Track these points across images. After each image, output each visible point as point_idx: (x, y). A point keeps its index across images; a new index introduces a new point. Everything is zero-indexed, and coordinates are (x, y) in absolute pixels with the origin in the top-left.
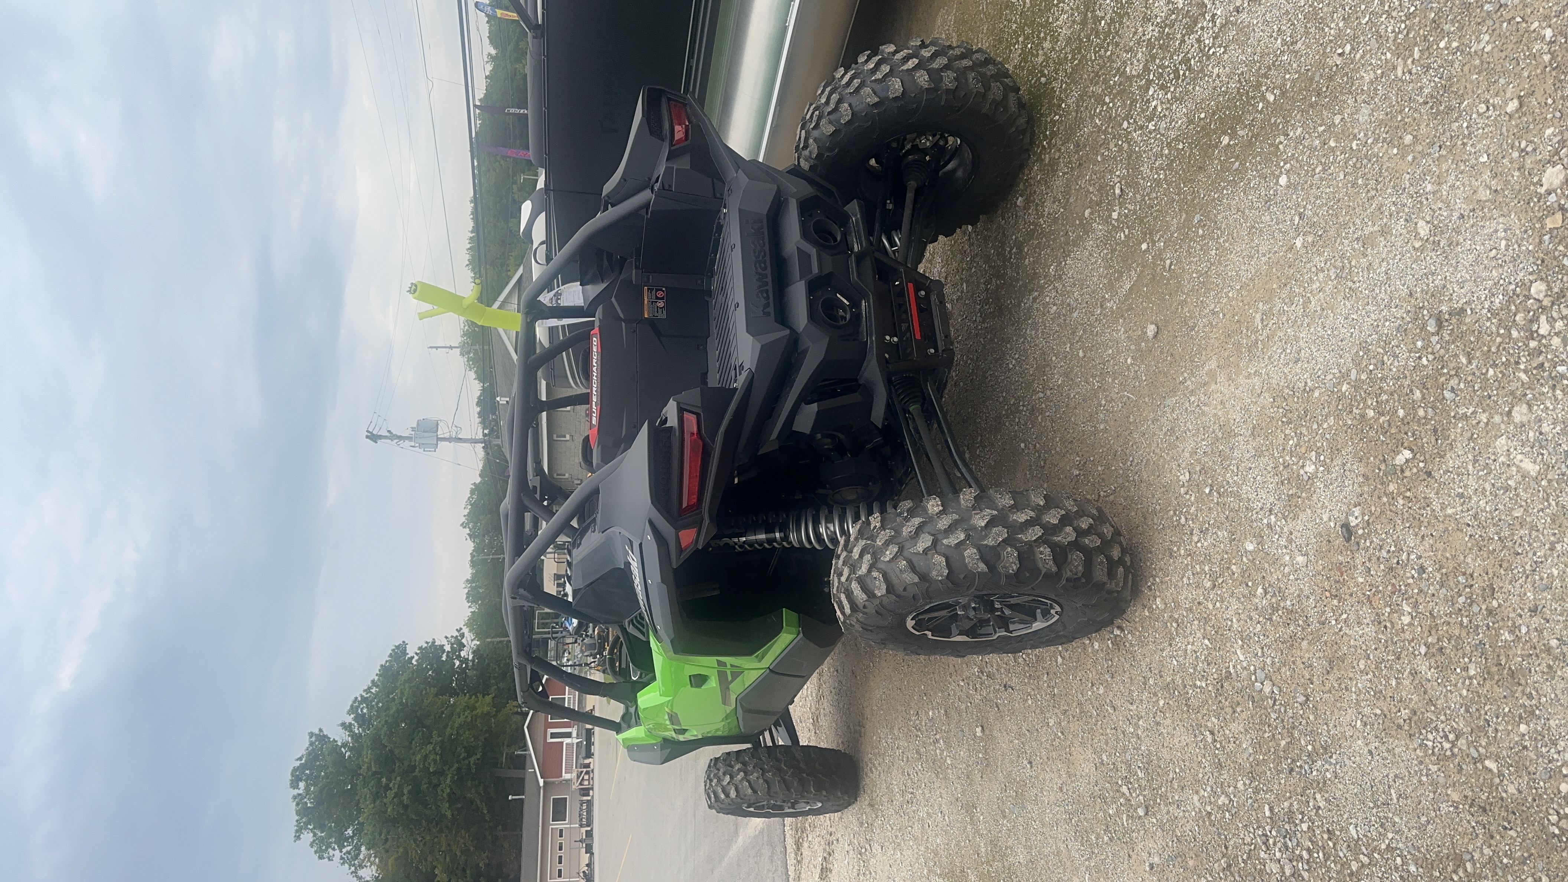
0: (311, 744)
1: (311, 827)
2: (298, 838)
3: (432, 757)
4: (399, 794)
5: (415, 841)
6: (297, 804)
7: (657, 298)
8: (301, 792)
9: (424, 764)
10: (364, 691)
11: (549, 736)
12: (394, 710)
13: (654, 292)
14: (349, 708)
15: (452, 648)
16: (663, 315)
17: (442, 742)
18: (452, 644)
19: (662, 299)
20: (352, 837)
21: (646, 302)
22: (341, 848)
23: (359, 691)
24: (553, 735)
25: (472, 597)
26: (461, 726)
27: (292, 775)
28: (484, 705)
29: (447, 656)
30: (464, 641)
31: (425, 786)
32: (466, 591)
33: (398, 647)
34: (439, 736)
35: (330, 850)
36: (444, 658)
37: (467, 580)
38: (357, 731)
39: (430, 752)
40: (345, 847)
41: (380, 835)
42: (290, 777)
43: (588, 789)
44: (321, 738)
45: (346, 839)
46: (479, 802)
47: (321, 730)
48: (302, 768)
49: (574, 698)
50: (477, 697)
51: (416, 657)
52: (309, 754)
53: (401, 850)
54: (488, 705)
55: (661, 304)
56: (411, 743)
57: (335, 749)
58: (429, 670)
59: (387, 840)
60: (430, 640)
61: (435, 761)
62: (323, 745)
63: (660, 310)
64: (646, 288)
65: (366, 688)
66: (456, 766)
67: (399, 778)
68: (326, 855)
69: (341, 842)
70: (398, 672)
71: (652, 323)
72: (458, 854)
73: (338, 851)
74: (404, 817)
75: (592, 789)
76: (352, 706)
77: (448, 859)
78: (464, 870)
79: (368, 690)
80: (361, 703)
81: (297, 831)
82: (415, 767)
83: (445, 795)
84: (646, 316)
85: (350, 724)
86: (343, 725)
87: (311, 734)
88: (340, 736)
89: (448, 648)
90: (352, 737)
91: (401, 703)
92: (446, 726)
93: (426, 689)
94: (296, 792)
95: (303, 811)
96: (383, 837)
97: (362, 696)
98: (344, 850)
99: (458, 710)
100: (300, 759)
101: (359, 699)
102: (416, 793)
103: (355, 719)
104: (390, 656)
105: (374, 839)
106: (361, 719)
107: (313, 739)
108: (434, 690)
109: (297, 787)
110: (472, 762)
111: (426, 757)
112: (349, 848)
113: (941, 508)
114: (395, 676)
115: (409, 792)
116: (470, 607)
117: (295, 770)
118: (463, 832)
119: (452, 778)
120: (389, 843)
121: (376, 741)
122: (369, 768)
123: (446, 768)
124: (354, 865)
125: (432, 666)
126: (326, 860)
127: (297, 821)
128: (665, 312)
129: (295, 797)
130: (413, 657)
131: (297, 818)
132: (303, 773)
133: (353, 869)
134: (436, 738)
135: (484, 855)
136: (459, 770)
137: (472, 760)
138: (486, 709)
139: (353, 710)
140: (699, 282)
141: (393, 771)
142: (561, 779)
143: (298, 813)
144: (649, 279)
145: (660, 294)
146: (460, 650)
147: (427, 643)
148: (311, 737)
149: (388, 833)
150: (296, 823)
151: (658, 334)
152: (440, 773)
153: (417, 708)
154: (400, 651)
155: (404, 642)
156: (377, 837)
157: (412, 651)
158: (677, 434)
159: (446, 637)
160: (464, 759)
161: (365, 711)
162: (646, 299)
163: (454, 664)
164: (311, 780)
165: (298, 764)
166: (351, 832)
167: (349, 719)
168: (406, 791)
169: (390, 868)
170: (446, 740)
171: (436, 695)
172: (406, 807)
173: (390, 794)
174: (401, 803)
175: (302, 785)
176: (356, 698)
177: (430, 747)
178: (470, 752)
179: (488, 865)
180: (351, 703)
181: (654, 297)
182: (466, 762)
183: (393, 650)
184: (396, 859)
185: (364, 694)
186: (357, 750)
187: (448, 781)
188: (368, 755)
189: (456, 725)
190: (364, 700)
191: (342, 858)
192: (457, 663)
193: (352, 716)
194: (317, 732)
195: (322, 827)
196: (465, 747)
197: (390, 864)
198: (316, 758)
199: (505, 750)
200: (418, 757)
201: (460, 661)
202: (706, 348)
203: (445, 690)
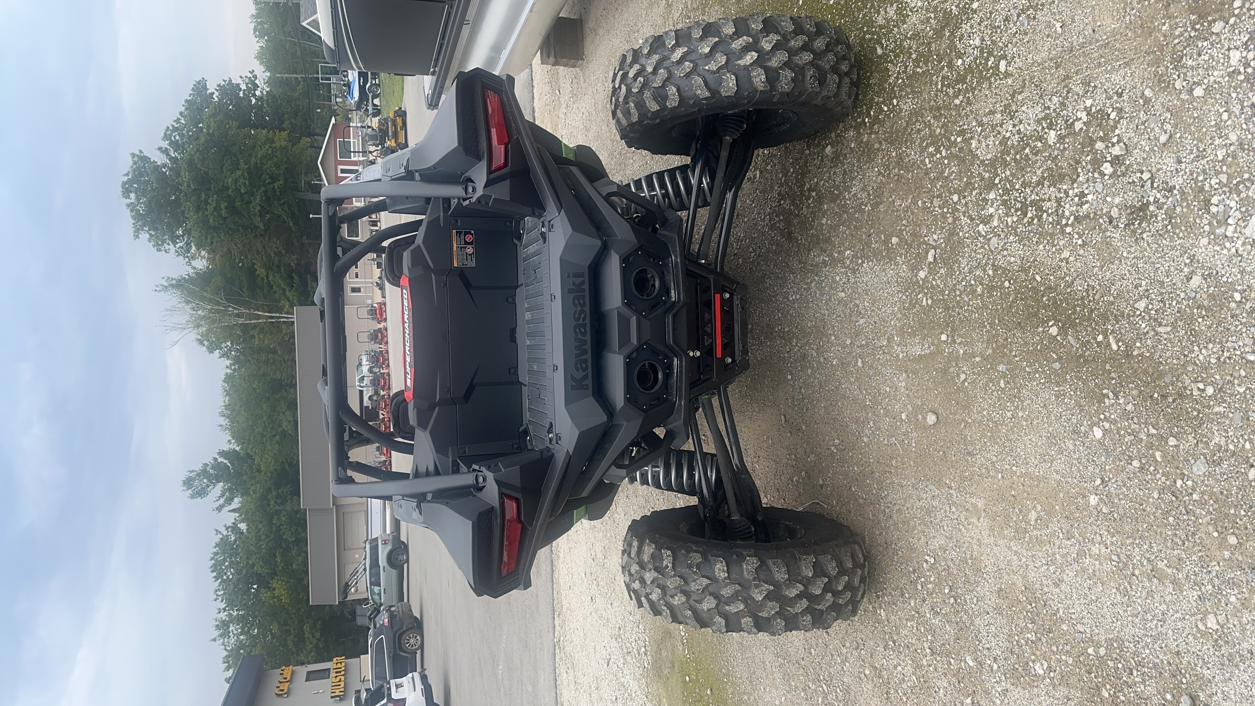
0: (135, 163)
1: (147, 229)
2: (137, 237)
3: (241, 181)
4: (217, 208)
5: (236, 244)
6: (132, 211)
7: (466, 243)
8: (132, 201)
9: (236, 186)
10: (174, 121)
11: (339, 171)
12: (203, 139)
13: (462, 237)
14: (163, 135)
15: (247, 87)
16: (472, 263)
17: (249, 168)
18: (247, 84)
19: (471, 243)
20: (183, 236)
21: (455, 249)
22: (175, 244)
23: (169, 122)
24: (343, 171)
25: (260, 32)
26: (263, 157)
27: (122, 187)
28: (281, 139)
29: (244, 93)
30: (257, 82)
31: (239, 203)
32: (253, 25)
33: (199, 83)
34: (246, 164)
35: (165, 244)
36: (241, 95)
37: (253, 15)
38: (173, 155)
39: (240, 177)
40: (177, 243)
41: (206, 239)
42: (121, 189)
43: (376, 222)
44: (141, 160)
45: (178, 237)
46: (285, 217)
47: (141, 151)
48: (130, 182)
49: (358, 141)
50: (274, 131)
51: (216, 94)
52: (134, 171)
53: (225, 249)
54: (285, 140)
55: (470, 250)
56: (222, 168)
57: (156, 168)
58: (229, 105)
59: (212, 243)
60: (228, 79)
61: (245, 184)
62: (144, 164)
63: (469, 257)
64: (454, 231)
65: (175, 119)
66: (263, 189)
67: (215, 196)
68: (163, 249)
69: (174, 239)
70: (202, 105)
71: (462, 274)
72: (273, 255)
73: (172, 245)
74: (225, 226)
75: (380, 221)
76: (165, 134)
77: (264, 259)
78: (279, 267)
79: (178, 121)
80: (172, 131)
81: (135, 232)
82: (227, 188)
83: (256, 211)
84: (456, 265)
85: (166, 148)
86: (160, 149)
87: (133, 155)
88: (160, 159)
89: (243, 87)
90: (170, 160)
91: (208, 134)
92: (251, 155)
93: (229, 123)
94: (128, 201)
95: (137, 217)
96: (208, 240)
97: (173, 126)
98: (178, 246)
99: (259, 143)
100: (127, 175)
101: (171, 128)
102: (233, 209)
103: (170, 144)
104: (193, 90)
105: (202, 241)
106: (175, 145)
107: (136, 159)
108: (236, 124)
109: (129, 197)
110: (276, 187)
111: (236, 181)
112: (181, 244)
113: (726, 575)
114: (200, 110)
115: (226, 208)
116: (258, 42)
117: (124, 184)
118: (275, 239)
119: (261, 198)
120: (214, 245)
121: (191, 163)
122: (189, 186)
123: (255, 190)
124: (188, 257)
125: (231, 102)
126: (164, 252)
127: (134, 224)
128: (474, 259)
129: (128, 205)
130: (214, 93)
131: (133, 221)
132: (132, 186)
133: (187, 259)
134: (242, 165)
135: (294, 257)
136: (265, 192)
137: (276, 185)
138: (284, 143)
139: (166, 137)
140: (508, 224)
141: (210, 189)
142: (352, 206)
143: (133, 217)
144: (457, 221)
145: (469, 238)
146: (255, 90)
147: (224, 81)
148: (133, 157)
149: (213, 237)
150: (133, 226)
151: (468, 285)
152: (252, 194)
153: (224, 140)
154: (200, 87)
155: (203, 78)
156: (204, 240)
157: (212, 87)
158: (498, 512)
159: (241, 77)
160: (269, 184)
161: (177, 138)
162: (455, 245)
163: (251, 101)
164: (141, 193)
165: (125, 179)
166: (181, 232)
167: (165, 144)
168: (223, 206)
169: (218, 262)
170: (252, 167)
171: (239, 127)
172: (225, 219)
173: (210, 208)
174: (220, 215)
175: (132, 195)
176: (168, 127)
177: (239, 173)
178: (274, 179)
179: (297, 265)
180: (164, 131)
181: (463, 242)
182: (271, 186)
183: (195, 85)
184: (222, 256)
185: (174, 124)
186: (176, 171)
187: (258, 201)
188: (186, 176)
189: (259, 156)
190: (175, 129)
191: (176, 251)
192: (254, 101)
193: (167, 142)
194: (138, 153)
195: (155, 229)
196: (268, 174)
197: (217, 260)
198: (141, 175)
199: (303, 178)
200: (230, 180)
201: (256, 99)
202: (515, 299)
203: (246, 123)
